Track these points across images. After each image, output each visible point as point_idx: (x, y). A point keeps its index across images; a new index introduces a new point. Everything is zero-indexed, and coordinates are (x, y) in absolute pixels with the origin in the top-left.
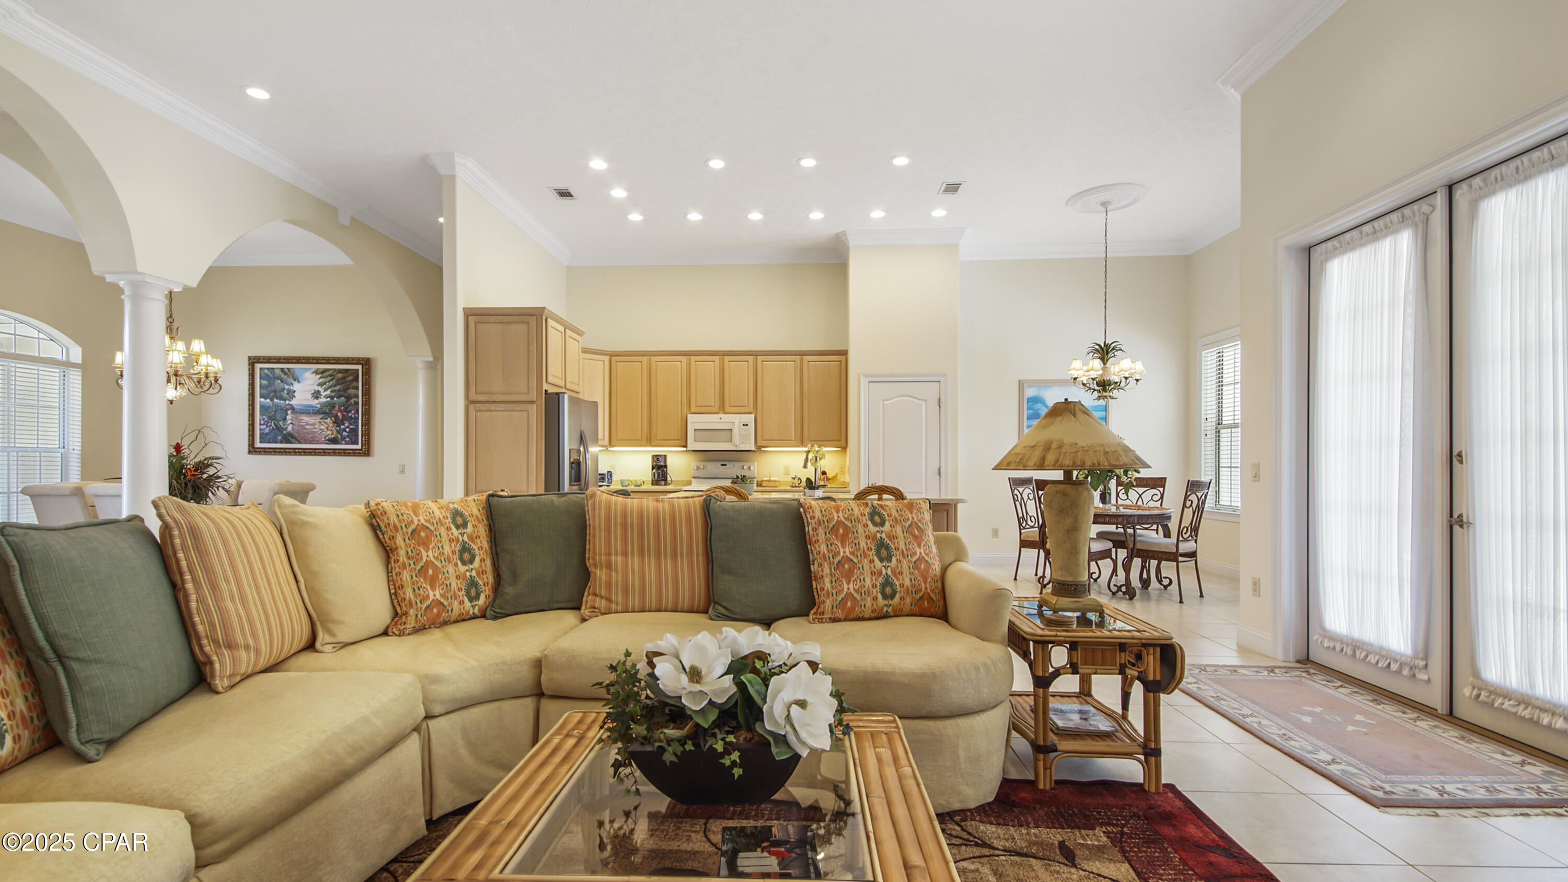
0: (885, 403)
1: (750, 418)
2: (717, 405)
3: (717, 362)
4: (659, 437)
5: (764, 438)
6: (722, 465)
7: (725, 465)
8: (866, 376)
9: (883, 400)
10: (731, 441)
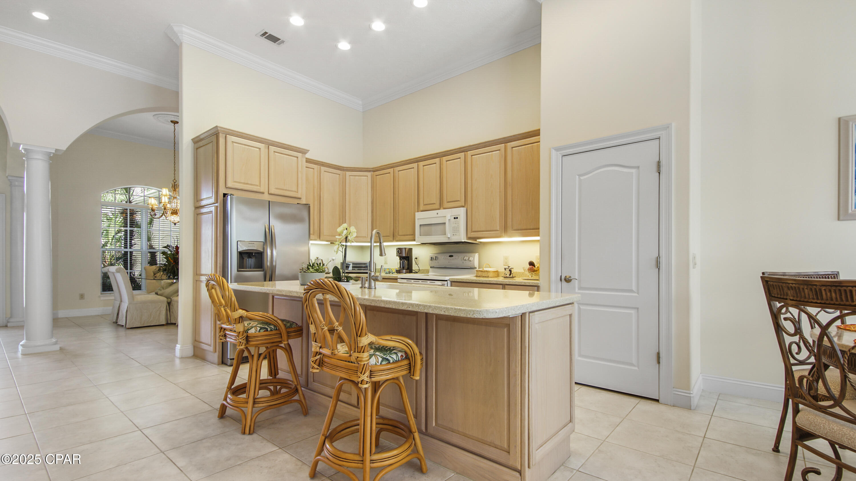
0: (582, 178)
1: (461, 212)
2: (438, 202)
3: (438, 163)
4: (400, 234)
5: (474, 230)
6: (450, 256)
7: (452, 256)
8: (557, 149)
9: (580, 176)
10: (445, 235)
